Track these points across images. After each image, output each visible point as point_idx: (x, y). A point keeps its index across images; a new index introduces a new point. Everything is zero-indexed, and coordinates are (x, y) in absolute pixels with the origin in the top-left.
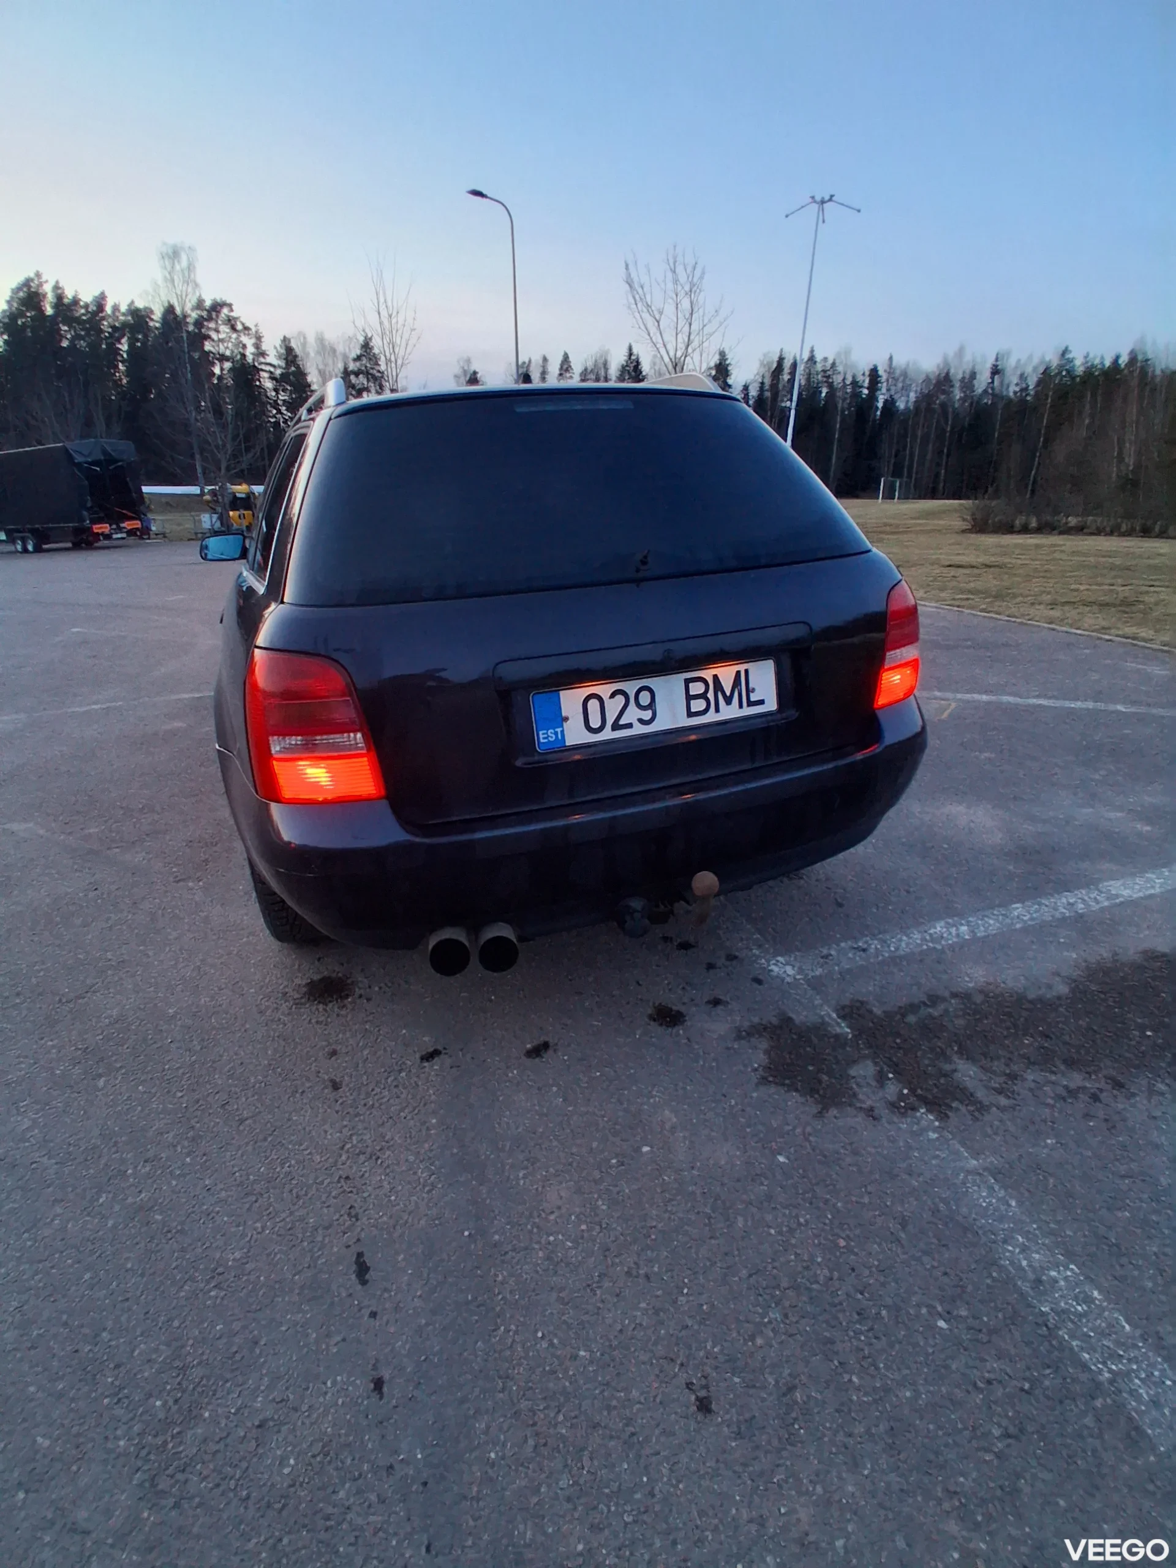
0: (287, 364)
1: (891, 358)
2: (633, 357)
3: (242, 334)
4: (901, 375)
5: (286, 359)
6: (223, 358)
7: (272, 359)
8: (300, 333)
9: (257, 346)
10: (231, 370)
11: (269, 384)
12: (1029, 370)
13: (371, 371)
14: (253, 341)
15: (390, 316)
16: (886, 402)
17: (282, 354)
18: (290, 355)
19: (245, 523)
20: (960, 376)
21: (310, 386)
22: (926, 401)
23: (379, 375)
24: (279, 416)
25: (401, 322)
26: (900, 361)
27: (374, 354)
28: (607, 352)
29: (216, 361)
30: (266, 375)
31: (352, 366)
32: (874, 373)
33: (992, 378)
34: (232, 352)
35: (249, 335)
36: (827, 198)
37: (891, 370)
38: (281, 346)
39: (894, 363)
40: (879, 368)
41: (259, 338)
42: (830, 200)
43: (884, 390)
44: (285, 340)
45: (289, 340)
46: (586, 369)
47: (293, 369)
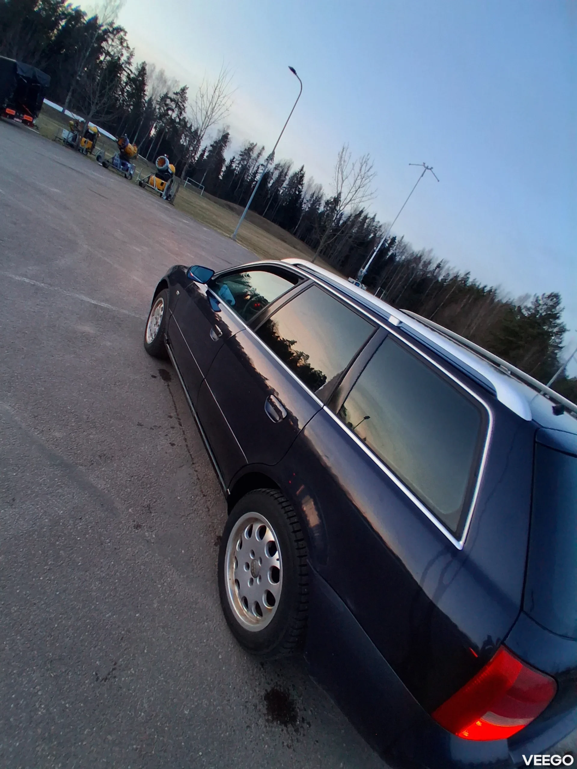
0: (139, 74)
1: (403, 237)
2: (302, 172)
3: (124, 49)
4: (404, 246)
5: (139, 72)
6: (108, 54)
7: (133, 68)
8: (153, 64)
9: (129, 58)
10: (108, 62)
11: (124, 79)
12: (451, 273)
13: (179, 103)
14: (128, 55)
15: (219, 96)
16: (392, 254)
17: (139, 69)
18: (142, 71)
19: (86, 146)
20: (425, 260)
21: (145, 91)
22: (408, 262)
23: (183, 107)
24: (121, 96)
25: (223, 102)
26: (406, 240)
27: (185, 96)
28: (293, 163)
29: (104, 54)
30: (125, 74)
31: (171, 95)
32: (394, 239)
33: (436, 268)
34: (115, 53)
35: (127, 51)
36: (429, 167)
37: (400, 242)
38: (140, 65)
39: (403, 240)
40: (396, 238)
41: (132, 55)
42: (431, 169)
43: (394, 249)
44: (144, 63)
45: (146, 65)
46: (279, 164)
47: (141, 78)
